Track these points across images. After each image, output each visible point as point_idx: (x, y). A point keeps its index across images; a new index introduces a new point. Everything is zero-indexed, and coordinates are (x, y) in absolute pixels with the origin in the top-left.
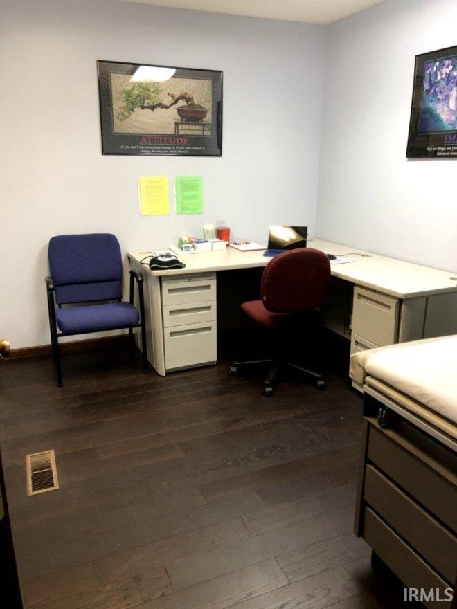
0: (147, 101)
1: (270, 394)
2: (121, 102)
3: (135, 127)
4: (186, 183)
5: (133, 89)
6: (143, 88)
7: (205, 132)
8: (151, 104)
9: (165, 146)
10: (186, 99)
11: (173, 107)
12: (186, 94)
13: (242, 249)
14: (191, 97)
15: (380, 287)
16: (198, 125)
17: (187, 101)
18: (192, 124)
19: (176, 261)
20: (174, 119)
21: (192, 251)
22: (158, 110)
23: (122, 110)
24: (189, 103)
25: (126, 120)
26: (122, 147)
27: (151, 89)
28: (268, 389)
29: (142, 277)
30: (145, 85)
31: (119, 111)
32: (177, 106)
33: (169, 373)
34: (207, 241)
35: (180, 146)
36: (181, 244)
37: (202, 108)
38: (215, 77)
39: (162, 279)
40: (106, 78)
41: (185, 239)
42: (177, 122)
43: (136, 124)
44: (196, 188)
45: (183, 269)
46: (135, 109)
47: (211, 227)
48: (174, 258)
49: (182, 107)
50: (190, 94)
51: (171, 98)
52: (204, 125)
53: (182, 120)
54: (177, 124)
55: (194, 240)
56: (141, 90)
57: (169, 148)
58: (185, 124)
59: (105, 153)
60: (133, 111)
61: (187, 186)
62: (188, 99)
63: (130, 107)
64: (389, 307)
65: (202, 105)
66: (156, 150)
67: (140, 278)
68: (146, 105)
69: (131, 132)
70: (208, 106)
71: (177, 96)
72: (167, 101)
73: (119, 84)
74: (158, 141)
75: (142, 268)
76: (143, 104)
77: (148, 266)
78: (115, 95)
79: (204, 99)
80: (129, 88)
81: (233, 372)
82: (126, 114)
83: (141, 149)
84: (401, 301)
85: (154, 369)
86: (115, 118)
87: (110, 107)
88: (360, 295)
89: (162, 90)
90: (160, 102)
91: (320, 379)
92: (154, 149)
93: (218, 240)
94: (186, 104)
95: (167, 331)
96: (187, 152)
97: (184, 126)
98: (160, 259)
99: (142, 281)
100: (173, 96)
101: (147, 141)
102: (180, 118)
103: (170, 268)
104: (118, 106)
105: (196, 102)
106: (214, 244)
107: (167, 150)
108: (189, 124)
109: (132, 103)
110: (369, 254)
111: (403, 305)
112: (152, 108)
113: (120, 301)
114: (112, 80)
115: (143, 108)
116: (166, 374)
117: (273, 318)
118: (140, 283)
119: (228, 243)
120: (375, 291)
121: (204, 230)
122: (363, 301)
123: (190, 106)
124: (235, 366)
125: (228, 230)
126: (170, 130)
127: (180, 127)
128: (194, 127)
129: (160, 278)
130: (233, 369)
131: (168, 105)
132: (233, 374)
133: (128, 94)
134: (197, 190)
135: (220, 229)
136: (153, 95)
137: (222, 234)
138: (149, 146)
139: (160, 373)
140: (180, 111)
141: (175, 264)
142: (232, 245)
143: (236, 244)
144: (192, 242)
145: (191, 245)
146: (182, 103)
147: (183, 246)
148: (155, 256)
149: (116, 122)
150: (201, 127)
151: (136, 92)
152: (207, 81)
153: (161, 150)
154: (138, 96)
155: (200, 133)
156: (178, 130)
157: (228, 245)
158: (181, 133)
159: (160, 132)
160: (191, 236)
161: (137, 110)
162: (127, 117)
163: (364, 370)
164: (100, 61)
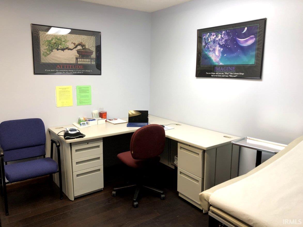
0: (60, 46)
1: (137, 206)
2: (45, 46)
3: (53, 59)
4: (82, 89)
5: (52, 40)
6: (58, 39)
7: (92, 62)
8: (62, 48)
9: (70, 70)
10: (82, 45)
11: (75, 49)
12: (82, 43)
13: (114, 123)
14: (84, 44)
15: (192, 144)
16: (89, 59)
17: (82, 47)
18: (85, 59)
19: (79, 133)
20: (75, 56)
21: (87, 126)
22: (66, 51)
23: (46, 51)
24: (83, 47)
25: (48, 56)
26: (46, 70)
27: (62, 40)
28: (136, 203)
29: (59, 143)
30: (59, 38)
31: (44, 51)
32: (77, 49)
33: (76, 198)
34: (94, 120)
35: (79, 70)
36: (79, 122)
37: (90, 50)
38: (97, 35)
39: (72, 144)
40: (37, 33)
41: (82, 119)
42: (77, 57)
43: (54, 58)
44: (87, 91)
45: (84, 138)
46: (53, 50)
47: (96, 112)
48: (78, 131)
49: (79, 49)
50: (84, 43)
51: (74, 45)
52: (91, 59)
53: (79, 56)
54: (77, 59)
55: (87, 119)
56: (56, 40)
57: (73, 71)
58: (81, 58)
59: (35, 73)
60: (52, 51)
61: (82, 90)
62: (83, 46)
63: (50, 49)
64: (198, 154)
65: (90, 49)
66: (65, 72)
67: (58, 144)
68: (59, 48)
69: (51, 62)
70: (94, 49)
71: (77, 44)
72: (71, 46)
73: (44, 37)
74: (67, 67)
75: (59, 138)
76: (58, 47)
77: (63, 137)
78: (41, 43)
79: (91, 46)
80: (50, 39)
81: (114, 194)
82: (48, 52)
83: (57, 71)
84: (204, 151)
85: (67, 197)
86: (42, 55)
87: (39, 49)
88: (181, 148)
89: (68, 41)
90: (68, 47)
91: (163, 194)
92: (64, 72)
93: (100, 118)
94: (82, 48)
95: (75, 174)
96: (82, 73)
97: (81, 60)
98: (70, 132)
99: (59, 146)
100: (74, 44)
101: (60, 66)
102: (79, 55)
103: (77, 138)
104: (43, 48)
105: (87, 47)
106: (98, 121)
107: (71, 72)
108: (83, 58)
109: (52, 47)
110: (180, 124)
111: (206, 153)
112: (63, 50)
113: (44, 157)
114: (40, 35)
115: (58, 49)
116: (75, 199)
117: (137, 163)
118: (58, 147)
119: (106, 119)
120: (190, 146)
121: (92, 113)
122: (183, 150)
123: (83, 49)
124: (114, 190)
125: (106, 113)
126: (73, 61)
127: (79, 60)
128: (86, 60)
129: (71, 144)
130: (114, 192)
131: (72, 48)
132: (114, 195)
133: (49, 42)
134: (88, 92)
135: (101, 112)
136: (63, 43)
137: (102, 115)
138: (61, 70)
139: (70, 199)
140: (78, 52)
141: (79, 135)
142: (108, 120)
143: (110, 120)
144: (86, 120)
145: (85, 122)
146: (79, 47)
147: (81, 123)
148: (66, 130)
149: (42, 57)
150: (90, 60)
151: (54, 41)
152: (93, 37)
153: (68, 72)
154: (55, 43)
155: (90, 63)
156: (78, 61)
157: (106, 121)
158: (79, 63)
159: (68, 62)
160: (85, 117)
161: (55, 51)
162: (49, 54)
163: (209, 203)
164: (33, 24)
